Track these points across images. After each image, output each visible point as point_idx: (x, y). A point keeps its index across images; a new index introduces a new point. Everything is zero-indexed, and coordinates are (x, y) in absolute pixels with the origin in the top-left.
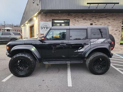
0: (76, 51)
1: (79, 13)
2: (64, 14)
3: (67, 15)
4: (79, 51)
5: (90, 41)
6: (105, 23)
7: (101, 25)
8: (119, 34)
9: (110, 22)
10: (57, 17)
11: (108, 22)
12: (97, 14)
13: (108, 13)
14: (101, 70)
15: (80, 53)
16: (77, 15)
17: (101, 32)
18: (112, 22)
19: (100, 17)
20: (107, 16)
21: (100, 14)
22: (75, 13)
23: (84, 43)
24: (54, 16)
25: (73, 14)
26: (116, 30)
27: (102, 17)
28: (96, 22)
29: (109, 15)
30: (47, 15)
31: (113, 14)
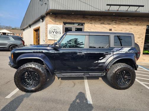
0: (96, 62)
1: (97, 16)
2: (78, 16)
3: (82, 17)
4: (100, 61)
5: (112, 50)
6: (126, 29)
7: (122, 31)
8: (141, 42)
9: (132, 28)
10: (69, 19)
11: (130, 28)
12: (117, 18)
13: (130, 17)
14: (125, 84)
15: (100, 65)
16: (94, 17)
17: (120, 39)
18: (134, 28)
19: (121, 22)
20: (129, 21)
21: (120, 17)
22: (92, 15)
23: (106, 53)
24: (65, 18)
25: (89, 16)
26: (139, 38)
27: (123, 21)
28: (115, 28)
29: (131, 19)
30: (57, 17)
31: (136, 19)
